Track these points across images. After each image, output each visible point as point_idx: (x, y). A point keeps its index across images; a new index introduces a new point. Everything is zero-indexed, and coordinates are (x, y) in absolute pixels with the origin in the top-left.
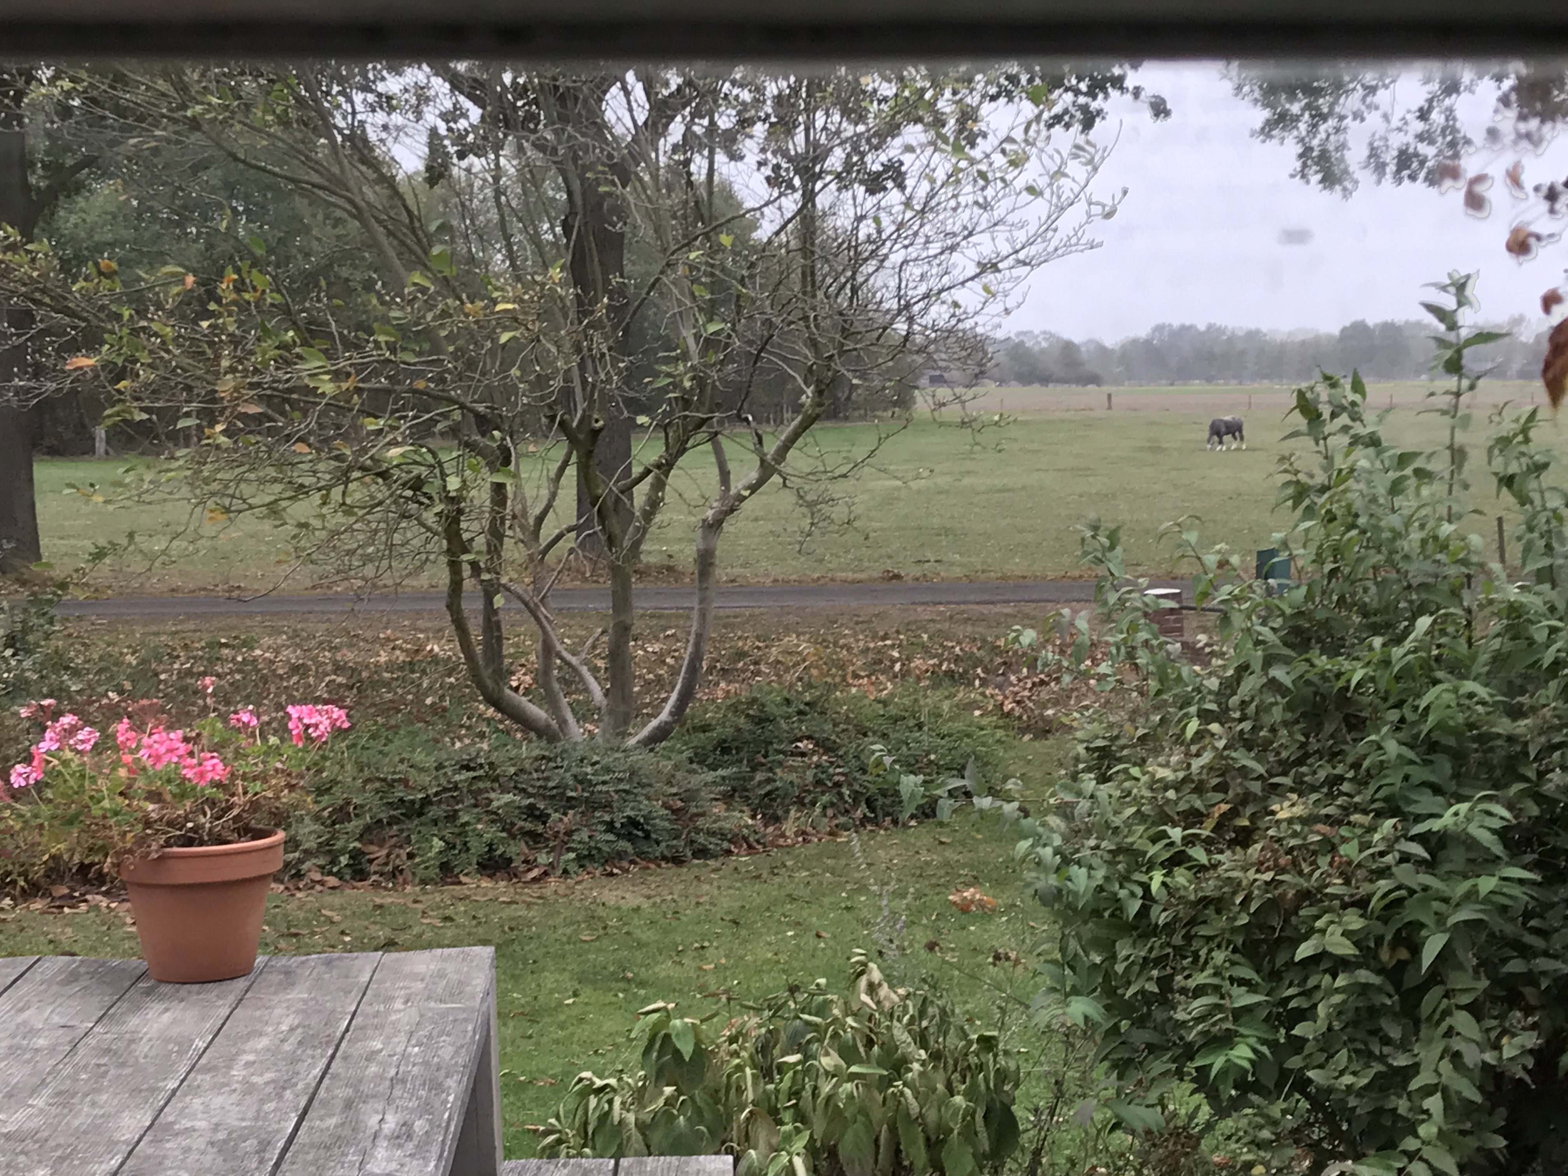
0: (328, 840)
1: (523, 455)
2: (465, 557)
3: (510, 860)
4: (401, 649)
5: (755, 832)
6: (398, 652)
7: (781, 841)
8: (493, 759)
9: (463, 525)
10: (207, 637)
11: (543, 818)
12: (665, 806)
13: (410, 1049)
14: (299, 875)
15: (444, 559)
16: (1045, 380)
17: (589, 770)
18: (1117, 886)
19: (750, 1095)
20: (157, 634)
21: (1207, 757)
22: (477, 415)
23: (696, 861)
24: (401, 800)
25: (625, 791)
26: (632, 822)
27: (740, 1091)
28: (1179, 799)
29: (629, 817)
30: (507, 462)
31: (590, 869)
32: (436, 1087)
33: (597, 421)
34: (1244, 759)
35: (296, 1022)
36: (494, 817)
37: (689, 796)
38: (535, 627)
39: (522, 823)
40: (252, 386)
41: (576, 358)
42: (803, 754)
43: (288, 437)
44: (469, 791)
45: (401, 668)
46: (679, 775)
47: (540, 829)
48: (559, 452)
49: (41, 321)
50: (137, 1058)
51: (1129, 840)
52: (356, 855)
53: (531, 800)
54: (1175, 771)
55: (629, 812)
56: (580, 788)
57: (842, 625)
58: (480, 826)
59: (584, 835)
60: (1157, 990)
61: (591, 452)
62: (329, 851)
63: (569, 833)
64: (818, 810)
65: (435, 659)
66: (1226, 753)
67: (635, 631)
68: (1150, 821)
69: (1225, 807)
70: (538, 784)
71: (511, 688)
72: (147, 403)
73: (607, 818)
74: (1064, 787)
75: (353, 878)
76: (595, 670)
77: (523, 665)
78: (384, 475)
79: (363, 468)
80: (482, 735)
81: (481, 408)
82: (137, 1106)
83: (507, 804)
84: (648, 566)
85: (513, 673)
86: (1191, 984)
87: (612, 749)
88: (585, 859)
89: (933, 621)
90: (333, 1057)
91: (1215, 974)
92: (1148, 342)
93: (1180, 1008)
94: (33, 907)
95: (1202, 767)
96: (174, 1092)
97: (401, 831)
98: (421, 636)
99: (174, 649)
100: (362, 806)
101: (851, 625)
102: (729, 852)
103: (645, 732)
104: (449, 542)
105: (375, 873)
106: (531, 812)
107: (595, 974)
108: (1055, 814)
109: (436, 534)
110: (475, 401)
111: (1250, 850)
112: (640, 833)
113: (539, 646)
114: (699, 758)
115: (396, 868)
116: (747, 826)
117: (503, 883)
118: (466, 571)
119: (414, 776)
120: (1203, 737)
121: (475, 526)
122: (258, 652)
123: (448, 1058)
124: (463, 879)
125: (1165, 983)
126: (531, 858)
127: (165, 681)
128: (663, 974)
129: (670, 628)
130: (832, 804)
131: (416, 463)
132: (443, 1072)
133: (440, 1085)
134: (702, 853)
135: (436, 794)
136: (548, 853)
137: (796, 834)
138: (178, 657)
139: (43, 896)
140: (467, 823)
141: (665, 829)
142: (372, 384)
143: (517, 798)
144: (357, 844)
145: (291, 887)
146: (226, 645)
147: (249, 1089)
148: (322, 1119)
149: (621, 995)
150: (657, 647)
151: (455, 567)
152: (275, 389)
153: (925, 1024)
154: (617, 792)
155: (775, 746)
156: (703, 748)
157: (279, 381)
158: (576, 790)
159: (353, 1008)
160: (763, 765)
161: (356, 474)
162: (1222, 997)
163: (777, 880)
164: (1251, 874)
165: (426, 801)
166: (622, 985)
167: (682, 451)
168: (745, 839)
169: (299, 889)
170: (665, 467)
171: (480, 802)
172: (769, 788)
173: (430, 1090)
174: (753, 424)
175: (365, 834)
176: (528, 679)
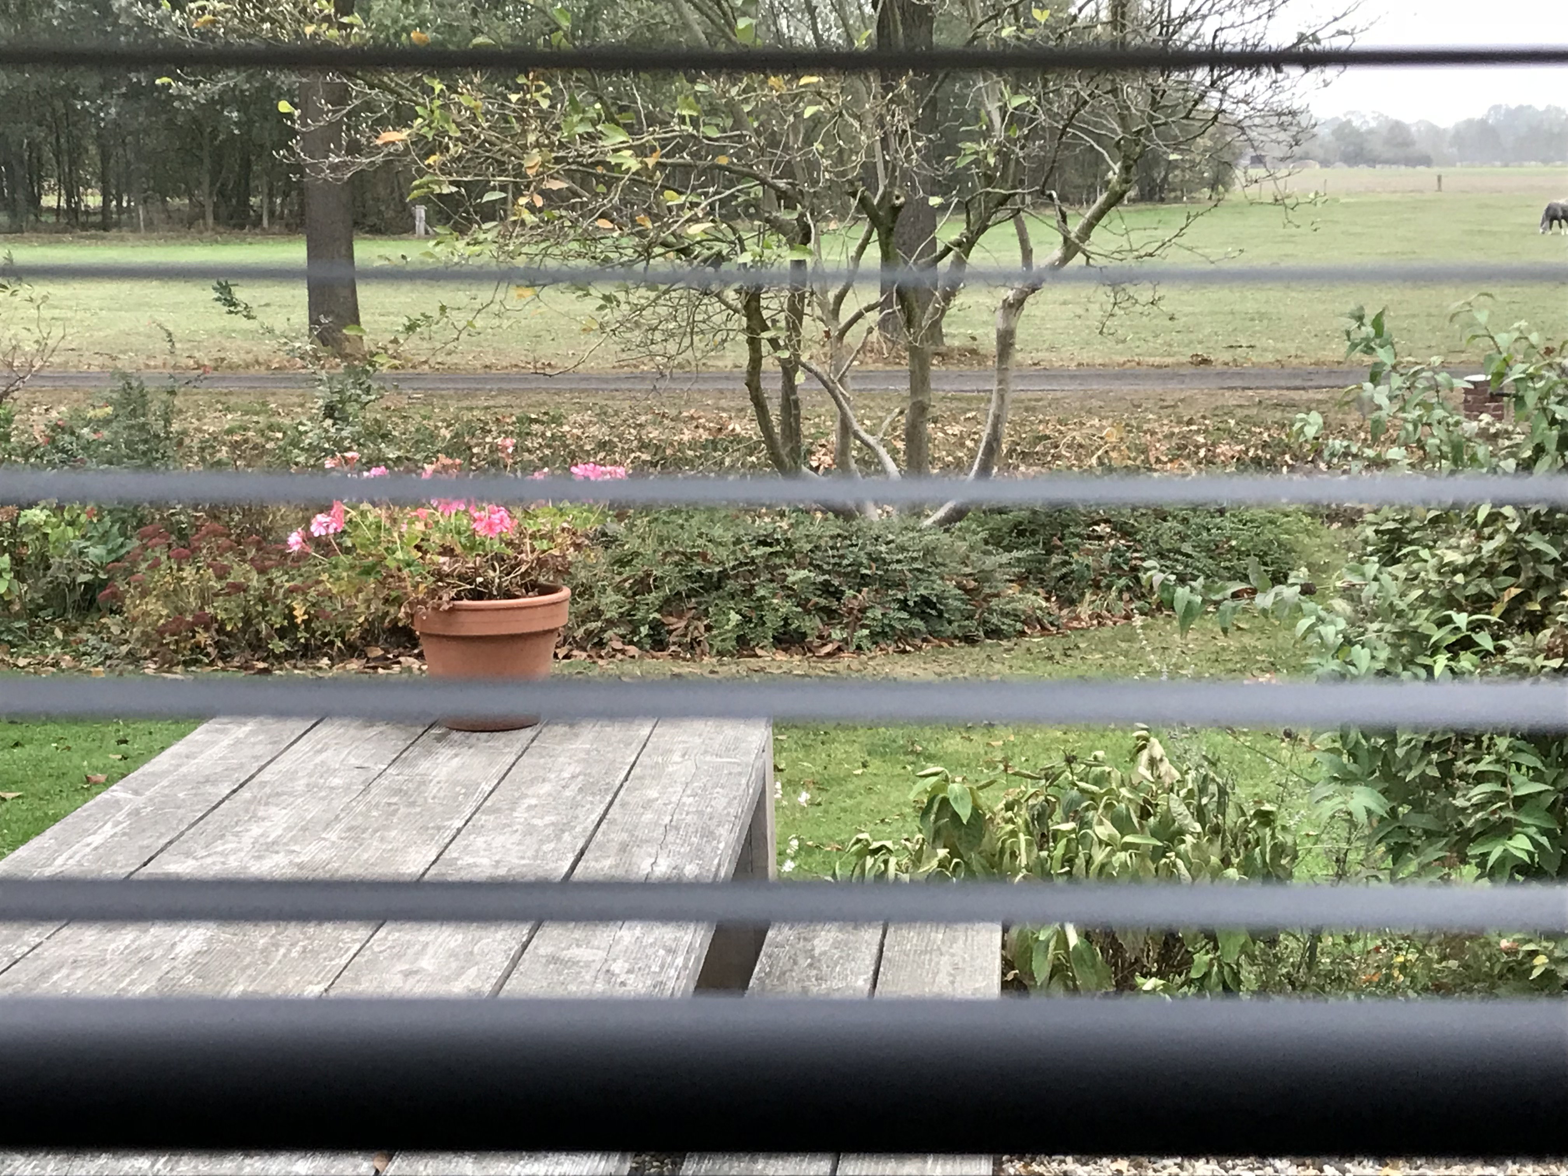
0: (629, 611)
1: (823, 233)
2: (765, 335)
3: (804, 635)
4: (704, 427)
5: (1049, 614)
6: (701, 430)
7: (1075, 624)
8: (789, 535)
9: (763, 303)
10: (518, 412)
11: (837, 594)
12: (959, 586)
13: (684, 799)
14: (601, 644)
15: (742, 337)
16: (1372, 161)
17: (883, 548)
18: (1400, 668)
19: (1023, 860)
20: (471, 409)
21: (1500, 539)
22: (777, 189)
23: (989, 641)
24: (700, 573)
25: (918, 570)
26: (925, 601)
27: (1014, 855)
28: (1467, 583)
29: (922, 596)
30: (806, 239)
31: (883, 646)
32: (708, 834)
33: (898, 198)
34: (1538, 542)
35: (578, 770)
36: (790, 592)
37: (983, 577)
38: (835, 408)
39: (816, 599)
40: (557, 160)
41: (878, 134)
42: (1100, 538)
43: (592, 212)
44: (767, 567)
45: (704, 447)
46: (973, 556)
47: (835, 605)
48: (862, 229)
49: (356, 97)
50: (426, 798)
51: (1413, 624)
52: (656, 626)
53: (827, 577)
54: (1465, 554)
55: (922, 591)
56: (874, 565)
57: (1146, 410)
58: (775, 601)
59: (878, 613)
60: (1438, 775)
61: (892, 229)
62: (630, 622)
63: (863, 610)
64: (1114, 593)
65: (737, 439)
66: (1520, 536)
67: (934, 412)
68: (1437, 603)
69: (1515, 591)
70: (832, 561)
71: (811, 468)
72: (455, 177)
73: (900, 596)
74: (1352, 570)
75: (652, 648)
76: (893, 452)
77: (823, 446)
78: (685, 251)
79: (664, 244)
80: (782, 515)
81: (782, 184)
82: (424, 842)
83: (802, 580)
84: (951, 349)
85: (812, 453)
86: (1473, 769)
87: (906, 528)
88: (878, 636)
89: (1240, 406)
90: (611, 803)
91: (1497, 761)
92: (1483, 122)
93: (1459, 794)
94: (349, 667)
95: (1495, 550)
96: (459, 831)
97: (699, 603)
98: (724, 415)
99: (487, 423)
100: (662, 578)
101: (1156, 409)
102: (1022, 634)
103: (941, 513)
104: (749, 320)
105: (674, 643)
106: (826, 589)
107: (884, 746)
108: (1341, 597)
109: (736, 311)
110: (776, 177)
111: (1540, 635)
112: (934, 612)
113: (837, 425)
114: (995, 540)
115: (694, 639)
116: (1040, 608)
117: (797, 657)
118: (765, 348)
119: (711, 550)
120: (1496, 520)
121: (775, 305)
122: (566, 428)
123: (720, 808)
124: (759, 652)
125: (1446, 768)
126: (825, 634)
127: (478, 455)
128: (950, 749)
129: (970, 410)
130: (1128, 588)
131: (717, 239)
132: (715, 821)
133: (712, 833)
134: (995, 633)
135: (733, 568)
136: (842, 629)
137: (1091, 617)
138: (490, 431)
139: (359, 657)
140: (763, 598)
141: (958, 609)
142: (676, 160)
143: (812, 575)
144: (657, 616)
145: (593, 654)
146: (536, 421)
147: (530, 830)
148: (596, 860)
149: (909, 768)
150: (956, 429)
151: (754, 344)
152: (580, 164)
153: (1204, 801)
154: (910, 571)
155: (1072, 529)
156: (999, 530)
157: (583, 156)
158: (870, 568)
159: (633, 759)
160: (1059, 547)
161: (658, 250)
162: (1504, 785)
163: (1069, 661)
164: (1540, 660)
165: (724, 575)
166: (911, 758)
167: (983, 229)
168: (1039, 621)
169: (601, 657)
170: (966, 245)
171: (776, 577)
172: (1064, 570)
173: (702, 837)
174: (1057, 202)
175: (665, 606)
176: (828, 460)
